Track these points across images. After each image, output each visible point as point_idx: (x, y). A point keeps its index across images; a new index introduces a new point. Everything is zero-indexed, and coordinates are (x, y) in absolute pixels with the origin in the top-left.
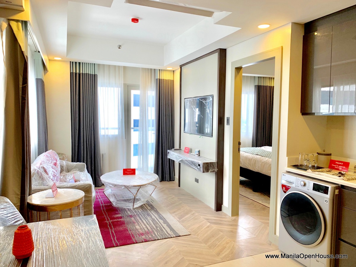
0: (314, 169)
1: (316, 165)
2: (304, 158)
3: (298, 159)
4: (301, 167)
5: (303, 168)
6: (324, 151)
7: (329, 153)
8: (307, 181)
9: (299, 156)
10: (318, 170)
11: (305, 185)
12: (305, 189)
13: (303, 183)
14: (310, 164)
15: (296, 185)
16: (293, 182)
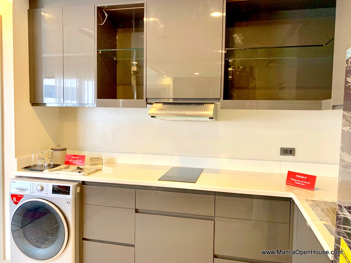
0: (51, 168)
1: (52, 163)
2: (37, 157)
3: (30, 158)
4: (34, 168)
5: (37, 168)
6: (59, 146)
7: (64, 147)
8: (44, 183)
9: (32, 156)
10: (55, 168)
11: (42, 189)
12: (43, 194)
13: (39, 188)
14: (45, 163)
15: (31, 191)
16: (27, 189)
